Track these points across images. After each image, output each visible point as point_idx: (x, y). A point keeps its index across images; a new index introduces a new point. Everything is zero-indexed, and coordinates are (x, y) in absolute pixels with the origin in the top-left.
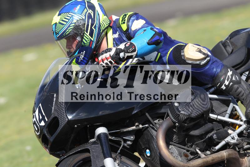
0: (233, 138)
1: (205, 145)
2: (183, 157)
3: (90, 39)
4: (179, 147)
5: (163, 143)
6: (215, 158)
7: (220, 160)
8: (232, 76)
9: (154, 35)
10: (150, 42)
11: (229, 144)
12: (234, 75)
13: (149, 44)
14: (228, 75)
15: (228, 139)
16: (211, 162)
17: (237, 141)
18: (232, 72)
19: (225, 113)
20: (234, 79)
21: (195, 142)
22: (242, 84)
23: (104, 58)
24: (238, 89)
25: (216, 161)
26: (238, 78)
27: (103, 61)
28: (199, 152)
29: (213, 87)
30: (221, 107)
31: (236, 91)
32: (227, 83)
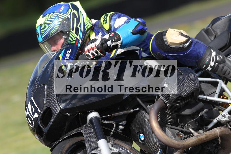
0: (224, 116)
1: (198, 124)
2: (177, 137)
3: (76, 37)
4: (172, 128)
5: (156, 124)
6: (208, 135)
7: (213, 137)
8: (216, 56)
9: (138, 25)
10: (134, 31)
11: (221, 122)
12: (218, 55)
13: (133, 33)
14: (212, 56)
15: (220, 118)
16: (205, 139)
17: (228, 118)
18: (215, 52)
19: (214, 94)
20: (218, 59)
21: (188, 121)
22: (226, 63)
23: (90, 49)
24: (223, 68)
25: (209, 138)
26: (222, 57)
27: (89, 51)
28: (193, 131)
29: (200, 71)
30: (210, 88)
31: (222, 70)
32: (212, 64)
